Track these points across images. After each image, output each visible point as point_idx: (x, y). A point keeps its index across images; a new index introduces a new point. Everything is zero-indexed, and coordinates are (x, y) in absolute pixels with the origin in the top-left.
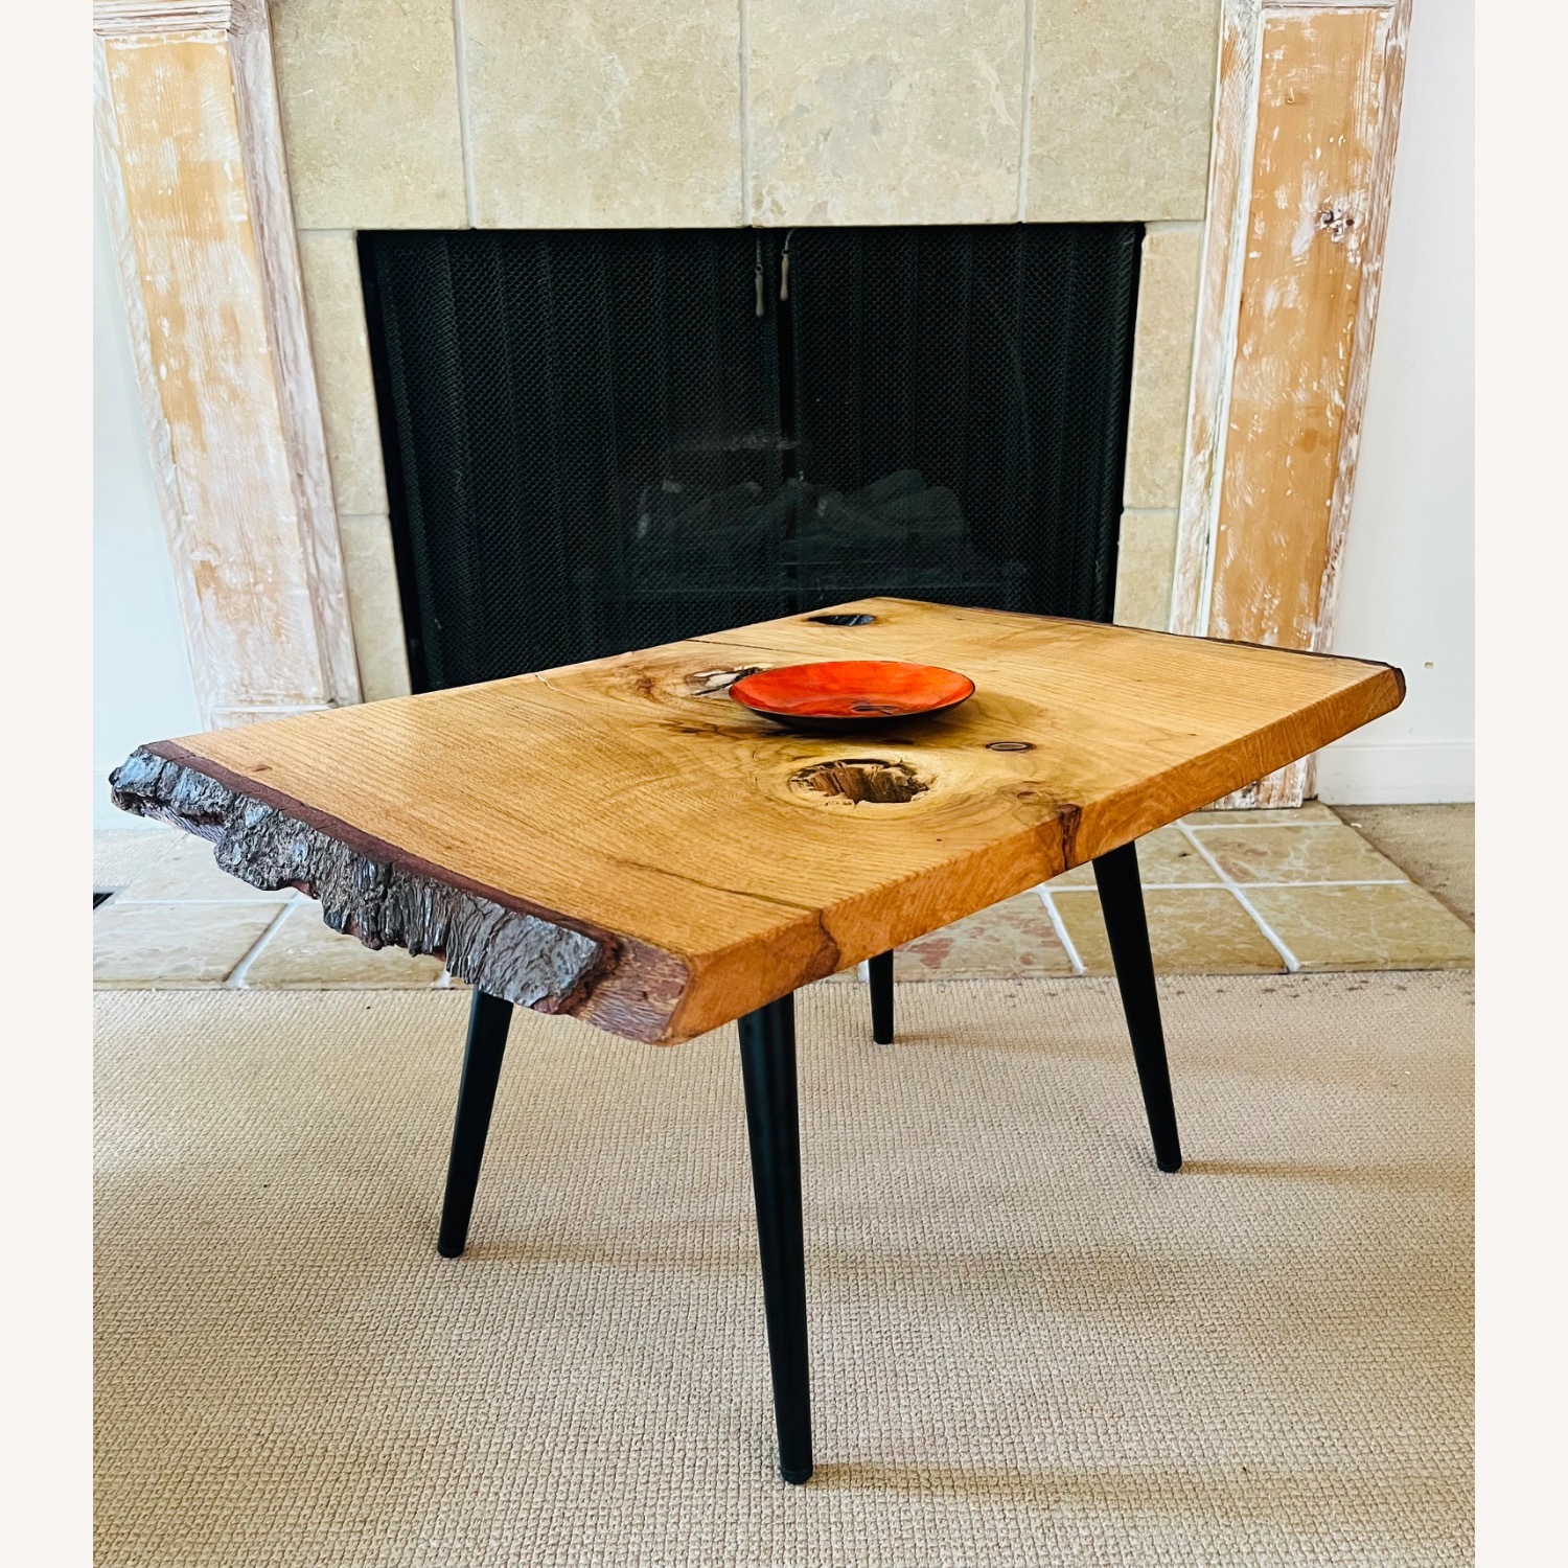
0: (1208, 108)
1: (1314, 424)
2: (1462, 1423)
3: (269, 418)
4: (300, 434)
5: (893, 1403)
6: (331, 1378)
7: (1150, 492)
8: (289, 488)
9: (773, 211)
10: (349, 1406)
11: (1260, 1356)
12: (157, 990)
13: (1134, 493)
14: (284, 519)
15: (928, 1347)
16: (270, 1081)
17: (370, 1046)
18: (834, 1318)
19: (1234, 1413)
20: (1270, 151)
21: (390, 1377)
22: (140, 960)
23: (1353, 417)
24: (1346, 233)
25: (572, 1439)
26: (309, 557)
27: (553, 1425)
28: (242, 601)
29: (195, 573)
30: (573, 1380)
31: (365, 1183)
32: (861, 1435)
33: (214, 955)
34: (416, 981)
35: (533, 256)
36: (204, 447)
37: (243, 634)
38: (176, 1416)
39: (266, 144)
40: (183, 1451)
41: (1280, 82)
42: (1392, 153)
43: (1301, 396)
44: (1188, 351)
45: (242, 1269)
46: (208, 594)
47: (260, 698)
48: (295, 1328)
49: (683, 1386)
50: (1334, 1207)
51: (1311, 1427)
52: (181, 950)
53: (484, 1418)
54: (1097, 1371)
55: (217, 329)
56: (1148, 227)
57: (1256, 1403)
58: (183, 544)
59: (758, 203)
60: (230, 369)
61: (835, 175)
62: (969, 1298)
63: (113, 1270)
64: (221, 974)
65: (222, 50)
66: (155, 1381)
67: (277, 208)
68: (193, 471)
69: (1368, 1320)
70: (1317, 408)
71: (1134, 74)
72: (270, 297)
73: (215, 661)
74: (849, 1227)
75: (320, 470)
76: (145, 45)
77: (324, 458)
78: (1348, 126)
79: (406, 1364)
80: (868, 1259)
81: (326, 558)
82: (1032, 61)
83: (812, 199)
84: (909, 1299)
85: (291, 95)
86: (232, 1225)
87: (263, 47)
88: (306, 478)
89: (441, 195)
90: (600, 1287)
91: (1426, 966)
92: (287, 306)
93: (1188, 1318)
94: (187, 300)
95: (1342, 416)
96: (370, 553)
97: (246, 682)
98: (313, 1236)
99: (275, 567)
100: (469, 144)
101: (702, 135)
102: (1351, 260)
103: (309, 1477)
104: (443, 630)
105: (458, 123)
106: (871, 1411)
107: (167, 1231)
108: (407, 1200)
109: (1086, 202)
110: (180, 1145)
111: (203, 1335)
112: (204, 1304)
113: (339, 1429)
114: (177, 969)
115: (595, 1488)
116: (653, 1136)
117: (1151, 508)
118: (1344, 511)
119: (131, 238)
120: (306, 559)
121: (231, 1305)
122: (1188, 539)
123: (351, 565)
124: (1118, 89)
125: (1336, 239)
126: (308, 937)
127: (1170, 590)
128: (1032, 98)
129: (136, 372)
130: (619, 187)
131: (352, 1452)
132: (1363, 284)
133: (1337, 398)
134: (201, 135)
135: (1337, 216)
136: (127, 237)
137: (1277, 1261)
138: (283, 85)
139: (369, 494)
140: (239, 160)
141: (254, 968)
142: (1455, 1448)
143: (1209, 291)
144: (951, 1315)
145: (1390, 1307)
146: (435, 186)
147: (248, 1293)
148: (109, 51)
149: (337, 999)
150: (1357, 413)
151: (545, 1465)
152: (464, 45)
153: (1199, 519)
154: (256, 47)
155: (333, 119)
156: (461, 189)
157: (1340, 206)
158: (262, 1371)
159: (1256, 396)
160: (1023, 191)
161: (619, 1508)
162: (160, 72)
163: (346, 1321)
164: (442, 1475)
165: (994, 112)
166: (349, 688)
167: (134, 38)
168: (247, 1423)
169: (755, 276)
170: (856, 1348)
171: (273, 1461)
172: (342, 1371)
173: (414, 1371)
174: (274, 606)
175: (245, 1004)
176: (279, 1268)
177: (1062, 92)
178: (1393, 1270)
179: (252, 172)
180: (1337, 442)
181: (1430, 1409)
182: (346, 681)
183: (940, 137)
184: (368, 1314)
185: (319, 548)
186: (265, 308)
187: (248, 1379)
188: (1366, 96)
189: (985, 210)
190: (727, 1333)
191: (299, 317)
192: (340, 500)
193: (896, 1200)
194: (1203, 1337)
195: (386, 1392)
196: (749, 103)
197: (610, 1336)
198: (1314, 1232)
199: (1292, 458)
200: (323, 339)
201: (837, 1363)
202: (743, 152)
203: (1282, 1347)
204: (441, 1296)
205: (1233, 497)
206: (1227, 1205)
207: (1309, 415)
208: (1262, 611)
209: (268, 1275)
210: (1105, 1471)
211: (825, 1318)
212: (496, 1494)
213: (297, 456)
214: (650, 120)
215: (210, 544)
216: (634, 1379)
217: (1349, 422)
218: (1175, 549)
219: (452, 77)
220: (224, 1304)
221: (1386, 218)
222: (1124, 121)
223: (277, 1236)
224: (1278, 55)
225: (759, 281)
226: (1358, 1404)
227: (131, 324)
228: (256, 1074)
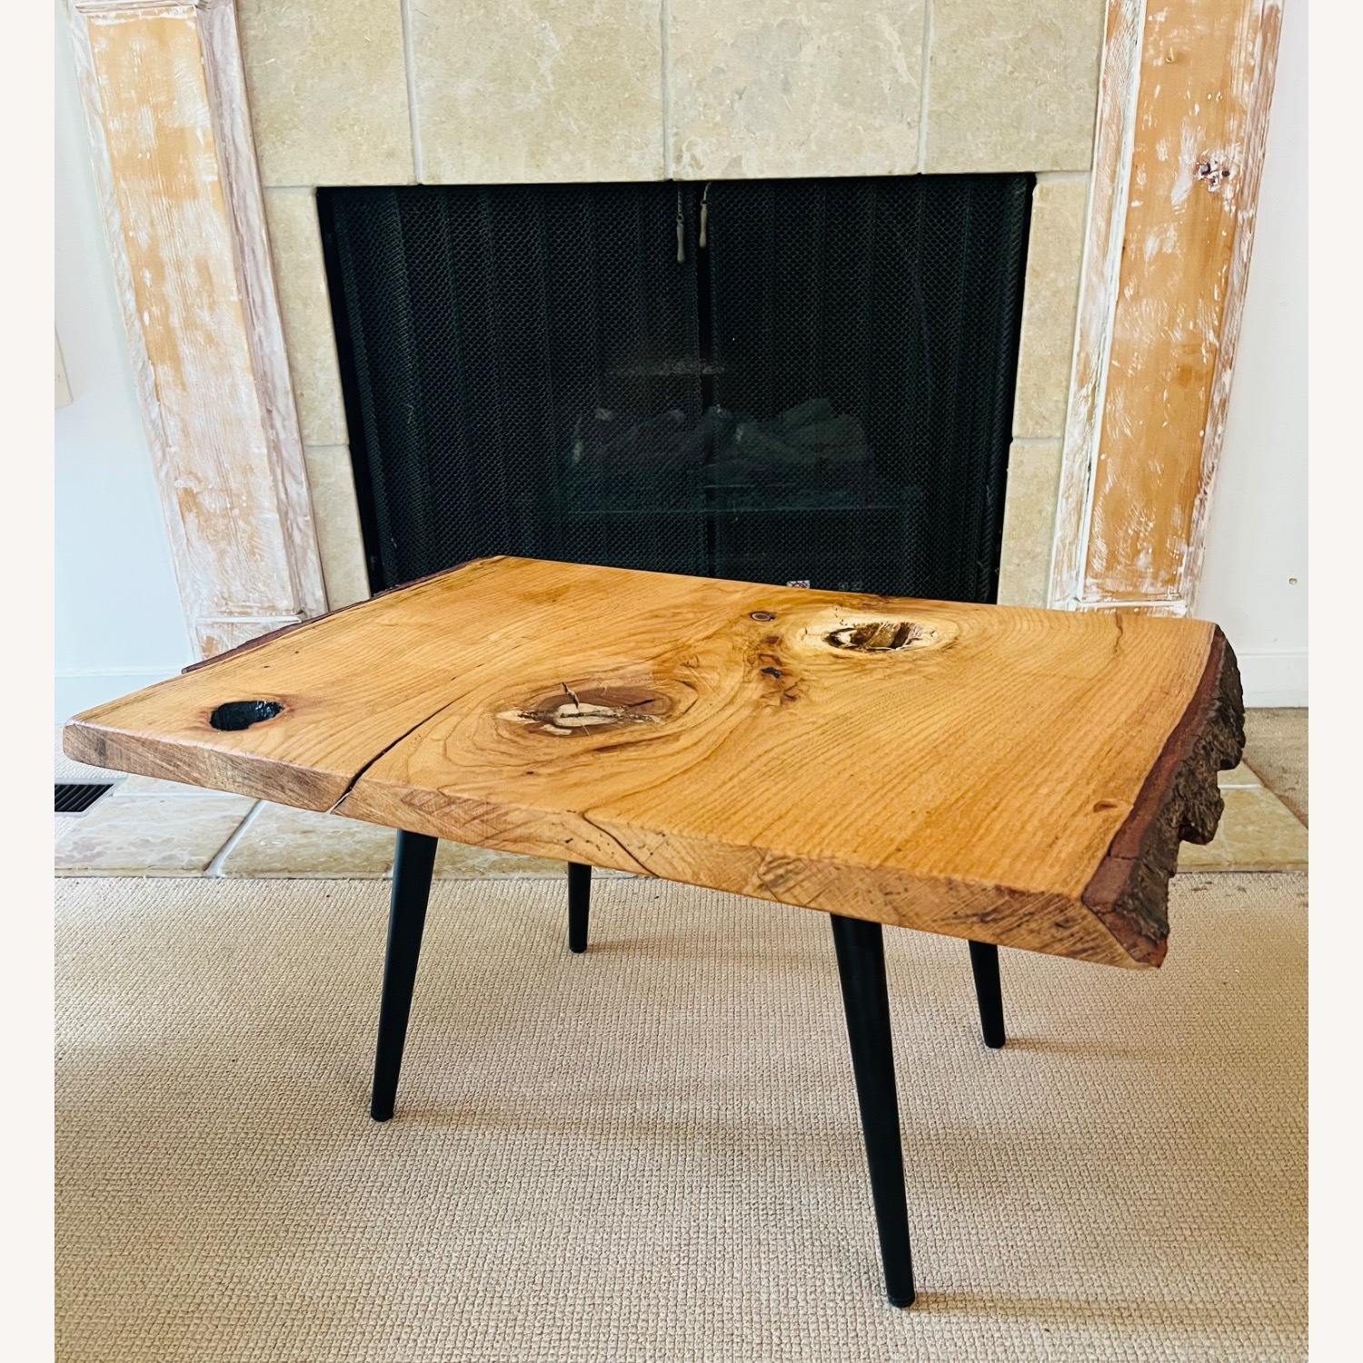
0: (1096, 66)
1: (1189, 360)
2: (1245, 1298)
3: (240, 360)
4: (269, 374)
5: (756, 1269)
6: (281, 1234)
7: (1037, 423)
8: (259, 423)
9: (691, 165)
10: (296, 1260)
11: (1076, 1234)
12: (148, 877)
13: (1023, 424)
14: (256, 451)
15: (789, 1218)
16: (242, 963)
17: (328, 932)
18: (711, 1190)
19: (1048, 1286)
20: (1152, 108)
21: (332, 1234)
22: (133, 849)
23: (1227, 353)
24: (1222, 183)
25: (481, 1294)
26: (279, 484)
27: (465, 1280)
28: (220, 524)
29: (179, 499)
30: (485, 1242)
31: (318, 1059)
32: (726, 1295)
33: (197, 845)
34: (370, 872)
35: (475, 208)
36: (184, 386)
37: (222, 553)
38: (153, 1266)
39: (233, 110)
40: (157, 1296)
41: (1161, 43)
42: (1267, 108)
43: (1178, 335)
44: (1074, 292)
45: (212, 1136)
46: (191, 517)
47: (238, 610)
48: (254, 1189)
49: (578, 1249)
50: (1156, 1097)
51: (1113, 1298)
52: (168, 840)
53: (408, 1274)
54: (933, 1244)
55: (192, 279)
56: (1039, 178)
57: (1067, 1276)
58: (168, 473)
59: (679, 159)
60: (205, 316)
61: (749, 131)
62: (829, 1174)
63: (104, 1134)
64: (201, 864)
65: (191, 24)
66: (136, 1234)
67: (244, 167)
68: (175, 408)
69: (1174, 1202)
70: (1193, 348)
71: (1027, 35)
72: (240, 250)
73: (198, 576)
74: (730, 1107)
75: (287, 406)
76: (123, 21)
77: (291, 397)
78: (1225, 84)
79: (345, 1224)
80: (745, 1137)
81: (294, 485)
82: (932, 22)
83: (728, 154)
84: (777, 1174)
85: (255, 64)
86: (204, 1096)
87: (228, 21)
88: (275, 413)
89: (391, 154)
90: (513, 1158)
91: (1266, 869)
92: (255, 257)
93: (1017, 1197)
94: (166, 254)
95: (1216, 352)
96: (333, 479)
97: (226, 596)
98: (272, 1106)
99: (249, 494)
100: (416, 107)
101: (627, 96)
102: (1227, 208)
103: (261, 1322)
104: (399, 547)
105: (405, 88)
106: (736, 1275)
107: (150, 1100)
108: (353, 1076)
109: (981, 155)
110: (163, 1022)
111: (177, 1194)
112: (178, 1167)
113: (287, 1280)
114: (164, 859)
115: (498, 1337)
116: (567, 1019)
117: (1037, 438)
118: (1217, 440)
119: (115, 196)
120: (276, 486)
121: (202, 1167)
122: (1072, 467)
123: (316, 492)
124: (1011, 48)
125: (1213, 189)
126: (279, 829)
127: (1054, 513)
128: (931, 58)
129: (123, 318)
130: (552, 145)
131: (297, 1301)
132: (1238, 230)
133: (1211, 337)
134: (175, 103)
135: (1213, 167)
136: (112, 195)
137: (1101, 1146)
138: (247, 55)
139: (331, 427)
140: (209, 126)
141: (230, 858)
142: (1237, 1321)
143: (1094, 237)
144: (811, 1190)
145: (1194, 1191)
146: (385, 146)
147: (216, 1157)
148: (91, 26)
149: (300, 886)
150: (1231, 349)
151: (457, 1316)
152: (410, 15)
153: (1081, 449)
154: (222, 20)
155: (293, 87)
156: (409, 148)
157: (1217, 158)
158: (226, 1228)
159: (1136, 335)
160: (922, 144)
161: (516, 1356)
162: (137, 47)
163: (297, 1184)
164: (371, 1323)
165: (896, 71)
166: (317, 601)
167: (113, 14)
168: (211, 1273)
169: (676, 224)
170: (727, 1218)
171: (231, 1307)
172: (291, 1228)
173: (352, 1230)
174: (248, 529)
175: (224, 892)
176: (243, 1135)
177: (959, 53)
178: (1202, 1157)
179: (220, 135)
180: (1210, 377)
181: (1219, 1285)
182: (313, 594)
183: (845, 95)
184: (315, 1178)
185: (287, 476)
186: (235, 262)
187: (213, 1234)
188: (1243, 54)
189: (887, 163)
190: (619, 1201)
191: (265, 267)
192: (306, 432)
193: (773, 1083)
194: (1028, 1214)
195: (328, 1248)
196: (670, 65)
197: (519, 1203)
198: (1138, 1120)
199: (1168, 392)
200: (287, 286)
201: (710, 1231)
202: (665, 111)
203: (1096, 1226)
204: (377, 1163)
205: (1113, 428)
206: (1062, 1093)
207: (1184, 352)
208: (1137, 533)
209: (233, 1141)
210: (930, 1334)
211: (703, 1190)
212: (415, 1340)
213: (266, 392)
214: (579, 82)
215: (191, 473)
216: (536, 1242)
217: (1223, 358)
218: (1059, 477)
219: (400, 46)
220: (195, 1167)
221: (1260, 169)
222: (1017, 79)
223: (242, 1107)
224: (1161, 17)
225: (680, 230)
226: (1156, 1279)
227: (117, 274)
228: (229, 956)
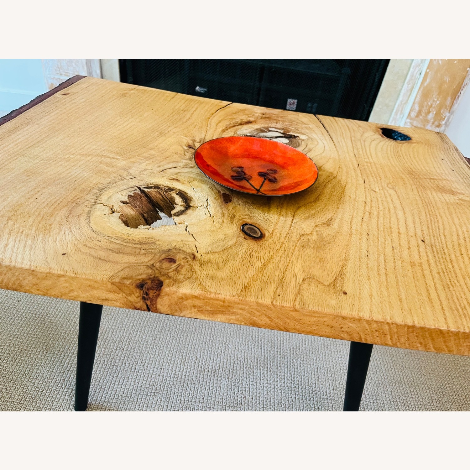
47: (64, 74)
122: (413, 72)
127: (401, 90)
153: (419, 65)
166: (97, 75)
182: (96, 72)
208: (432, 105)
218: (407, 75)
